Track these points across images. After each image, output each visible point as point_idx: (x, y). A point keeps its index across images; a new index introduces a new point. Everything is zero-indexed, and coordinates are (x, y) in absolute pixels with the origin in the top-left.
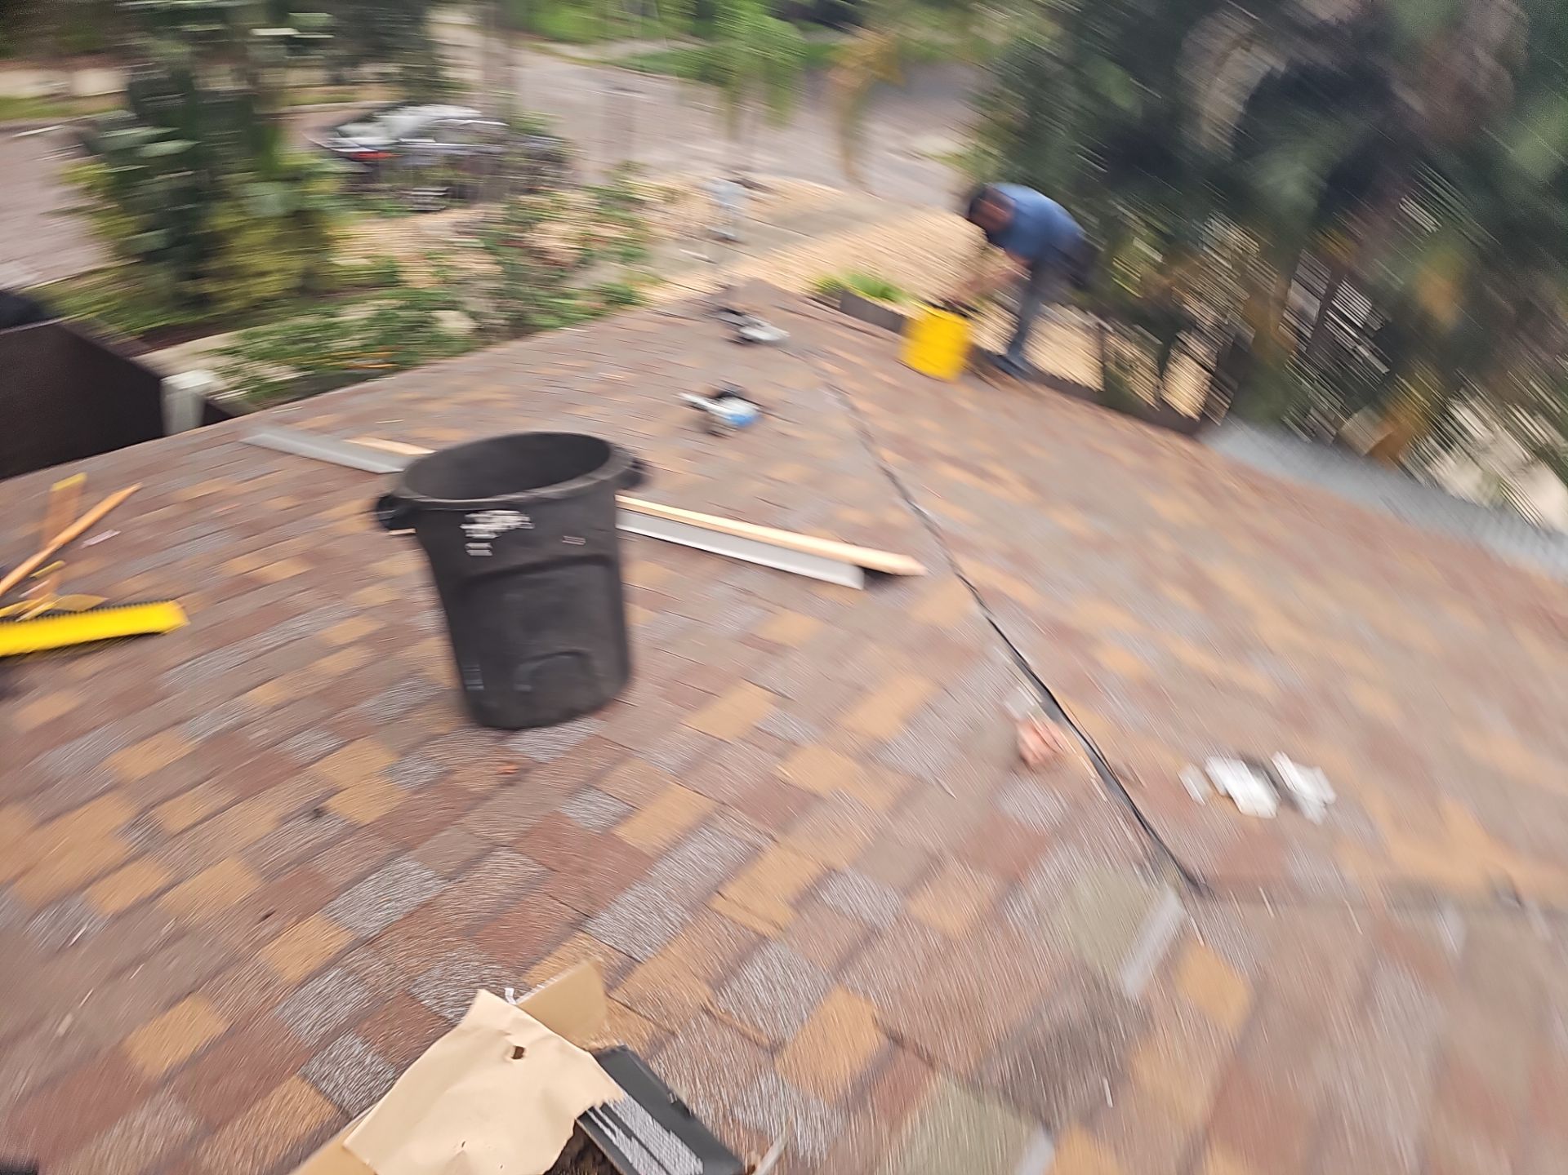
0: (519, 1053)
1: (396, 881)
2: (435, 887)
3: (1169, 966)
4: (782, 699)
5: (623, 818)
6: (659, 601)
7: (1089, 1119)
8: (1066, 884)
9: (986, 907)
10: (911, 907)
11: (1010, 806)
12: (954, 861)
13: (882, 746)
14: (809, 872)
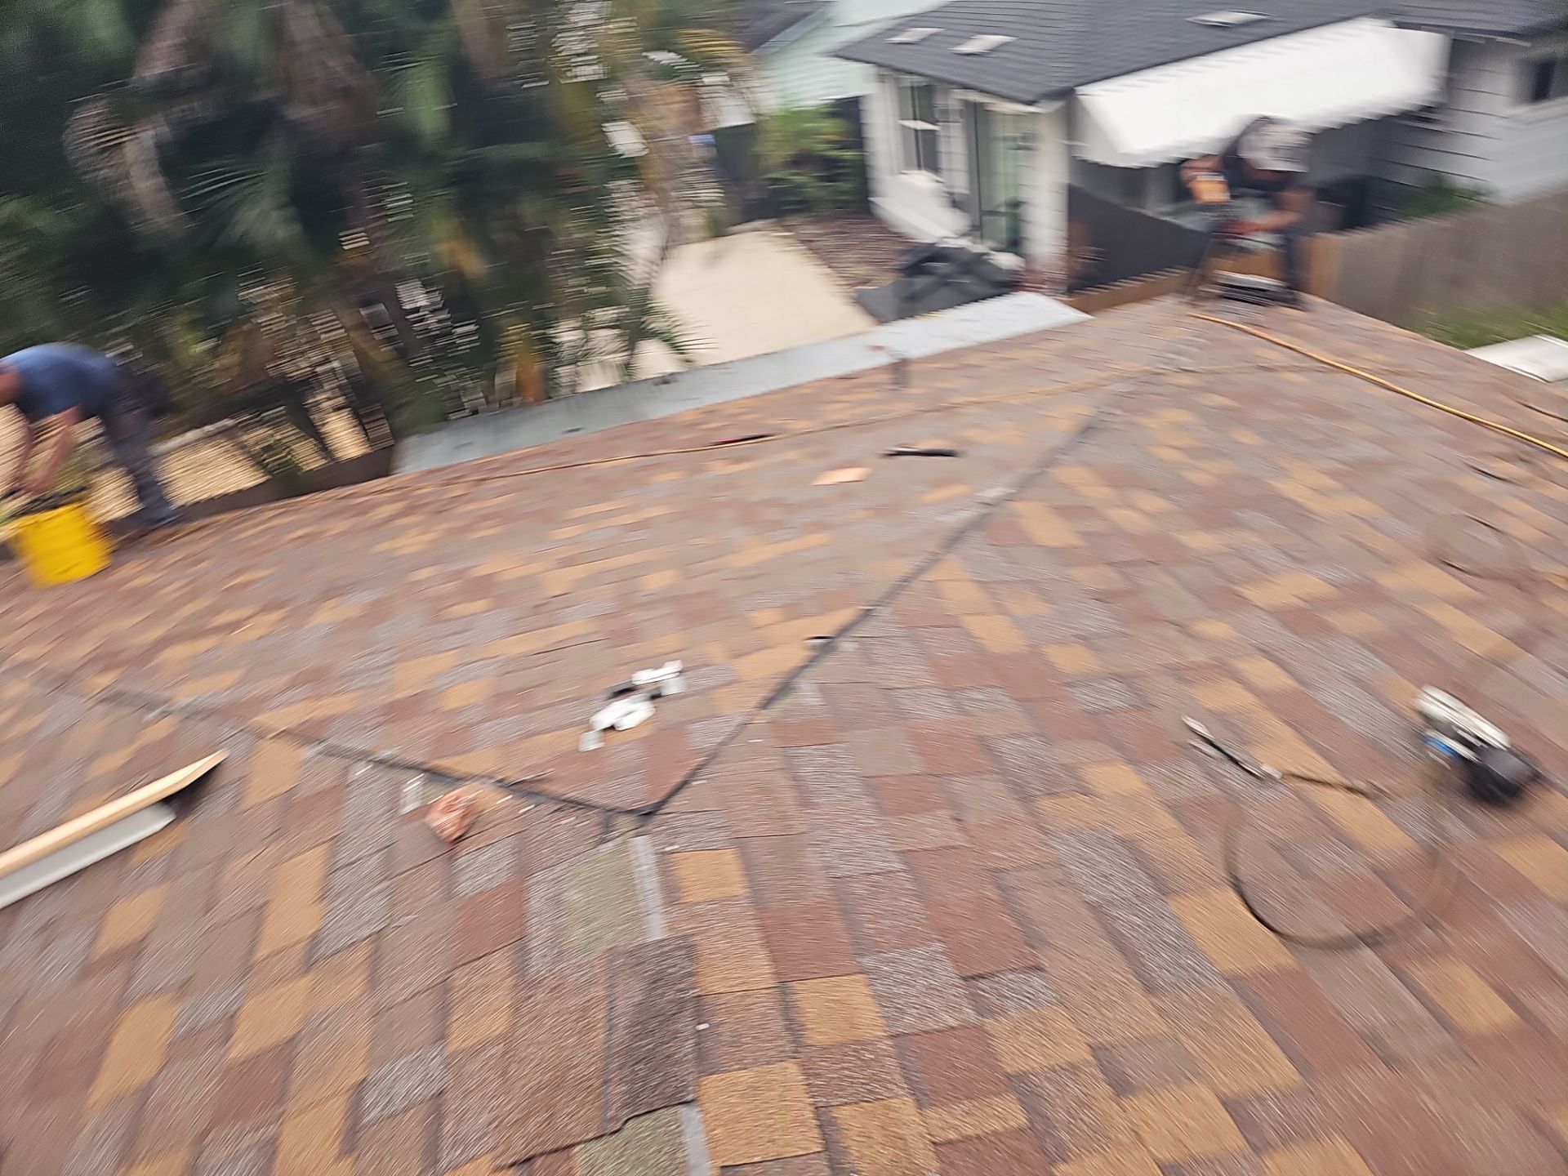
4: (181, 991)
7: (705, 1063)
8: (556, 901)
9: (509, 982)
10: (454, 1045)
11: (467, 885)
12: (457, 973)
13: (315, 940)
14: (336, 1109)
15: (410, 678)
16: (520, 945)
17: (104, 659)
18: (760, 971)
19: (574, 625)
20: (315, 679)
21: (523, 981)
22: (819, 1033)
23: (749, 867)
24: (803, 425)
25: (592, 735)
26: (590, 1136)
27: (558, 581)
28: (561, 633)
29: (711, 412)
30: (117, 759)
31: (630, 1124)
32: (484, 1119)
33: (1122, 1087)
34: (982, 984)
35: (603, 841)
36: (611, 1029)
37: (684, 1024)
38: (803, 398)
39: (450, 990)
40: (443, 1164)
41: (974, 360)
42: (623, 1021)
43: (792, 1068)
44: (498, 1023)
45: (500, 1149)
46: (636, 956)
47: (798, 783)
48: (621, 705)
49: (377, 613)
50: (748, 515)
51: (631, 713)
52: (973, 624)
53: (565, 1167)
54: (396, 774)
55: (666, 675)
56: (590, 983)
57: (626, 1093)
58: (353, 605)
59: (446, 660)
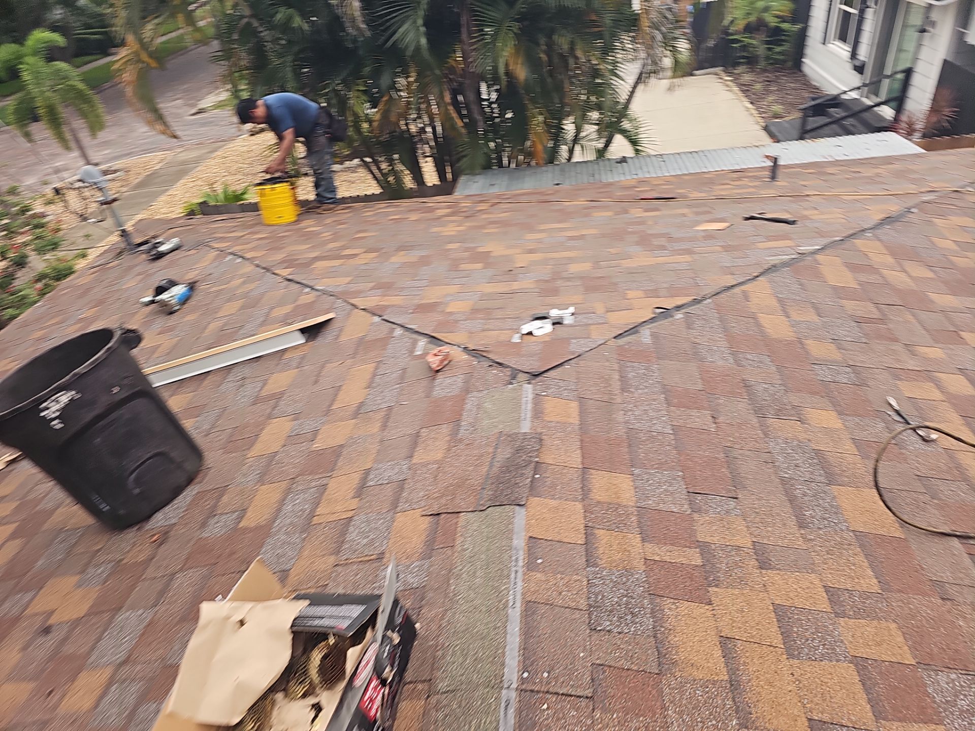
0: (242, 623)
1: (122, 627)
2: (148, 616)
3: (538, 413)
4: (296, 416)
5: (240, 518)
6: (195, 410)
7: (533, 489)
8: (479, 407)
9: (448, 438)
10: (414, 461)
11: (438, 392)
12: (424, 430)
13: (361, 404)
14: (356, 478)
15: (433, 295)
16: (457, 422)
17: (289, 262)
18: (575, 459)
19: (526, 283)
20: (386, 287)
21: (454, 438)
22: (598, 495)
23: (583, 412)
24: (696, 195)
25: (518, 335)
26: (469, 510)
27: (522, 260)
28: (516, 286)
29: (642, 182)
30: (287, 309)
31: (490, 509)
32: (421, 494)
33: (764, 565)
34: (699, 497)
35: (511, 383)
36: (491, 466)
37: (529, 472)
38: (703, 180)
39: (419, 436)
40: (399, 509)
41: (830, 170)
42: (497, 465)
43: (579, 506)
44: (439, 456)
45: (427, 508)
46: (513, 437)
47: (623, 378)
48: (538, 323)
49: (424, 261)
50: (645, 241)
51: (543, 329)
52: (764, 319)
53: (455, 521)
54: (415, 336)
55: (567, 315)
56: (487, 445)
57: (492, 495)
58: (413, 256)
59: (453, 289)
